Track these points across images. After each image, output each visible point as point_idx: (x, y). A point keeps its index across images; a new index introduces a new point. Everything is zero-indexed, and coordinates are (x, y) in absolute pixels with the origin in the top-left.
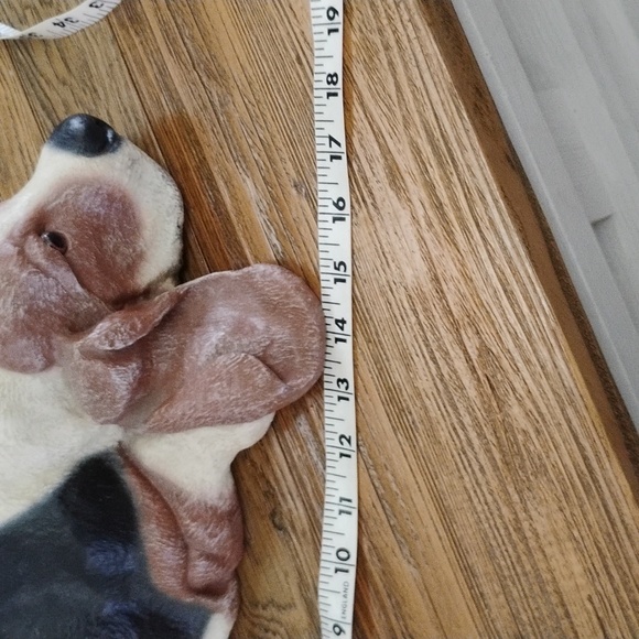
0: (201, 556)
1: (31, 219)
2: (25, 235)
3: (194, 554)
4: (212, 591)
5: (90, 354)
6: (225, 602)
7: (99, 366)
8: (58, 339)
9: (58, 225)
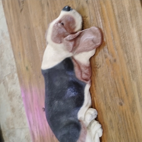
0: (84, 73)
1: (59, 21)
2: (58, 23)
3: (83, 73)
4: (87, 80)
5: (67, 40)
6: (89, 82)
7: (68, 42)
8: (62, 38)
9: (63, 22)
